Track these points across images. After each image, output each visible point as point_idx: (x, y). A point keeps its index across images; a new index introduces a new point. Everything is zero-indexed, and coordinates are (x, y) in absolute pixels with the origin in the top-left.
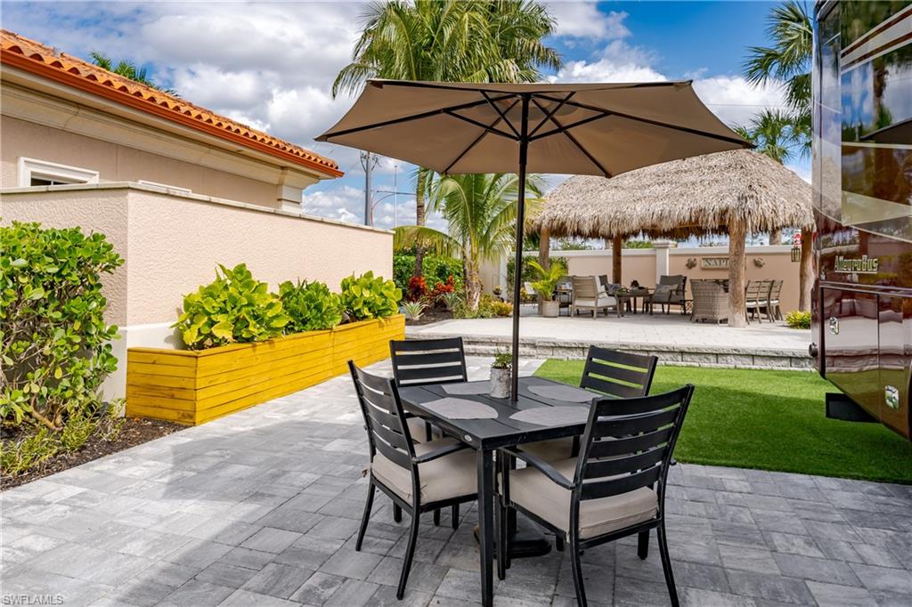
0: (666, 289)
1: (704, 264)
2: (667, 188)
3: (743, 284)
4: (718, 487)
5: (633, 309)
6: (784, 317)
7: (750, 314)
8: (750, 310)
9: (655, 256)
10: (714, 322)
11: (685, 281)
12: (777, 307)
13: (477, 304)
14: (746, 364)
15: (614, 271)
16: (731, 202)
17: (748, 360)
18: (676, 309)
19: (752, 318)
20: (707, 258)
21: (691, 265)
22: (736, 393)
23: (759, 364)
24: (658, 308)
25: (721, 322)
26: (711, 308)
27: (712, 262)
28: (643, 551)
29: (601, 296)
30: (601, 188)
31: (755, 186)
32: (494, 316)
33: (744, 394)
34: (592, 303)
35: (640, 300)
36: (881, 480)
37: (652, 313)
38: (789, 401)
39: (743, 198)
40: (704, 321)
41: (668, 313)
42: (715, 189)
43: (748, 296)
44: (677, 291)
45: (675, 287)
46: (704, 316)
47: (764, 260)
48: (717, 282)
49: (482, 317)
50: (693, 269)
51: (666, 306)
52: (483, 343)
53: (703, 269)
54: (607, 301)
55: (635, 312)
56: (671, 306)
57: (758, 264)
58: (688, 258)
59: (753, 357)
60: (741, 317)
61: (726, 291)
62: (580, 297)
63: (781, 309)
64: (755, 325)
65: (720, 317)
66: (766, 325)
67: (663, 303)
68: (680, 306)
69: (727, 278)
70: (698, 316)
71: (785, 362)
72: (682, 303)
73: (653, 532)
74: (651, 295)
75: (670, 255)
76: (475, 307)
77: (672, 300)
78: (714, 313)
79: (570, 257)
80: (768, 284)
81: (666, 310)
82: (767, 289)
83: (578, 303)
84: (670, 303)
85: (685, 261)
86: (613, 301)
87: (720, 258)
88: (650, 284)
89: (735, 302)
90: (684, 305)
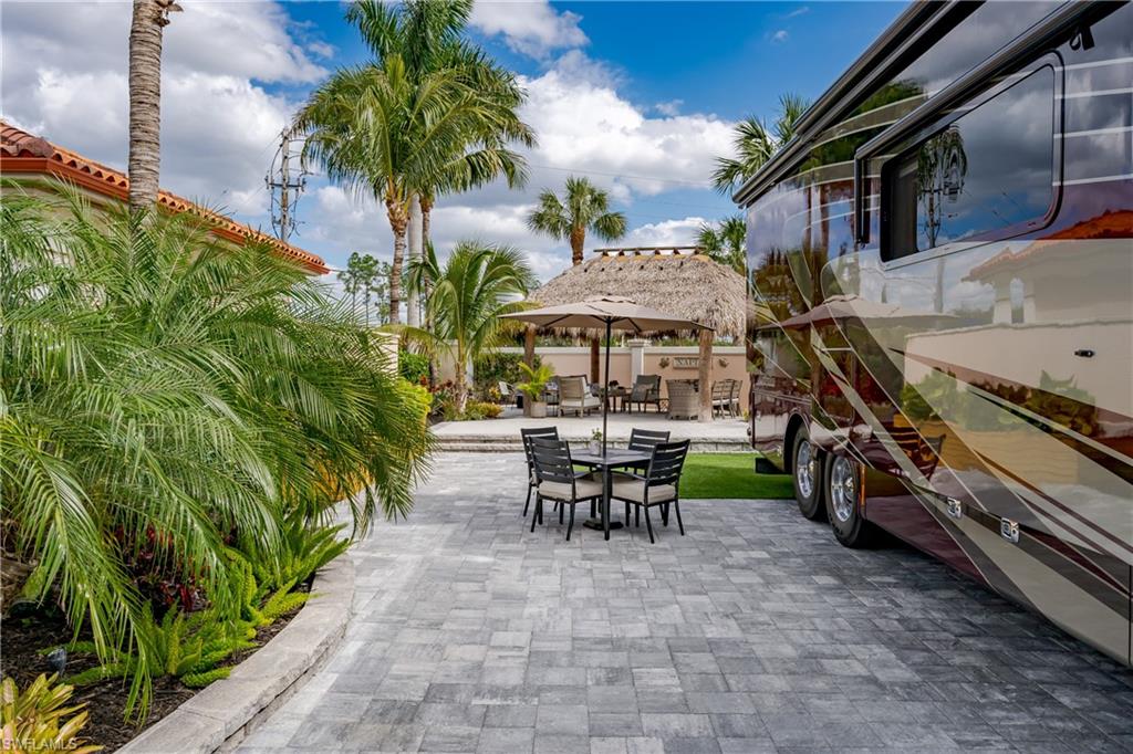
0: (643, 389)
1: (676, 363)
2: (648, 296)
3: (710, 384)
4: (698, 506)
5: (612, 409)
6: (743, 413)
7: (716, 412)
8: (716, 407)
9: (630, 355)
10: (686, 419)
11: (659, 380)
12: (738, 404)
13: (464, 406)
14: (711, 449)
15: (593, 371)
16: (701, 313)
17: (713, 447)
18: (652, 408)
19: (717, 415)
20: (679, 358)
21: (664, 365)
22: (704, 467)
23: (721, 450)
24: (635, 407)
25: (692, 418)
26: (685, 406)
27: (683, 362)
28: (665, 515)
29: (587, 396)
30: (587, 292)
31: (720, 301)
32: (484, 419)
33: (710, 467)
34: (578, 404)
35: (619, 400)
36: (778, 498)
37: (630, 412)
38: (738, 470)
39: (710, 311)
40: (678, 418)
41: (645, 412)
42: (689, 300)
43: (715, 395)
44: (653, 390)
45: (651, 386)
46: (679, 413)
47: (728, 360)
48: (688, 382)
49: (473, 419)
50: (667, 368)
51: (642, 405)
52: (498, 441)
53: (676, 368)
54: (591, 401)
55: (615, 411)
56: (648, 405)
57: (723, 364)
58: (660, 358)
59: (716, 444)
60: (708, 413)
61: (697, 390)
62: (566, 398)
63: (741, 405)
64: (719, 421)
65: (692, 414)
66: (728, 420)
67: (639, 403)
68: (655, 405)
69: (697, 377)
70: (674, 414)
71: (739, 447)
72: (657, 401)
73: (672, 504)
74: (629, 395)
75: (645, 354)
76: (463, 409)
77: (649, 399)
78: (686, 411)
79: (544, 355)
80: (730, 384)
81: (642, 409)
82: (729, 389)
83: (564, 403)
84: (646, 402)
85: (658, 360)
86: (596, 401)
87: (691, 358)
88: (628, 383)
89: (704, 401)
90: (658, 404)
